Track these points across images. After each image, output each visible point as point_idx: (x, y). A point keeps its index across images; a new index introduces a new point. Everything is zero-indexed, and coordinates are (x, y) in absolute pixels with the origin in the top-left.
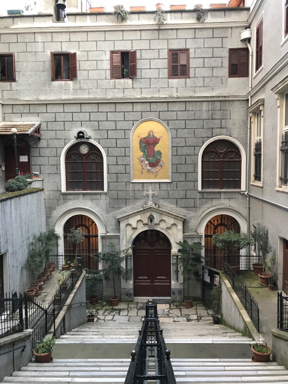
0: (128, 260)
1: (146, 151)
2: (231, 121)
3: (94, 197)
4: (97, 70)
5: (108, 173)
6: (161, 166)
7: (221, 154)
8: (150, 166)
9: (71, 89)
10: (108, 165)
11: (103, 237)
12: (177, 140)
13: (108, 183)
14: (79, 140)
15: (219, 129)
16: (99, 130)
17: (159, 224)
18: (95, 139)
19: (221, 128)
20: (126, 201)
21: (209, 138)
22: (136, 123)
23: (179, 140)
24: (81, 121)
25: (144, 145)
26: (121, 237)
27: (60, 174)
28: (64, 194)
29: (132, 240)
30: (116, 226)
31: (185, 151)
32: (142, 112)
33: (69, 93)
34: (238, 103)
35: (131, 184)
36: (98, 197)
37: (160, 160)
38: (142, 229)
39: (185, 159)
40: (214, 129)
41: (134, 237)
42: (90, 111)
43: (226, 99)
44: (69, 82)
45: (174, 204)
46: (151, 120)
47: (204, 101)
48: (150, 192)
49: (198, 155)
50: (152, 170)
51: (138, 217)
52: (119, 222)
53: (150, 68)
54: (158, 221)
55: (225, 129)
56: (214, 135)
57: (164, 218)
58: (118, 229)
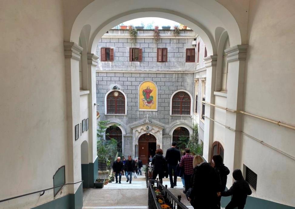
0: (136, 147)
1: (146, 96)
2: (186, 83)
3: (121, 117)
4: (123, 57)
5: (127, 106)
6: (153, 103)
7: (181, 98)
8: (148, 103)
9: (110, 66)
10: (127, 102)
11: (124, 137)
12: (160, 91)
13: (127, 110)
14: (114, 90)
15: (180, 87)
16: (123, 85)
17: (151, 131)
18: (122, 90)
19: (181, 86)
20: (136, 119)
21: (176, 90)
22: (141, 83)
23: (162, 91)
24: (115, 81)
25: (145, 93)
26: (133, 137)
27: (104, 106)
28: (106, 116)
29: (138, 138)
30: (131, 131)
31: (164, 96)
32: (144, 77)
33: (109, 68)
34: (190, 74)
35: (138, 111)
36: (122, 117)
37: (152, 100)
38: (143, 133)
39: (164, 100)
40: (178, 86)
41: (139, 136)
42: (119, 76)
43: (184, 72)
44: (109, 62)
45: (158, 121)
46: (148, 81)
47: (173, 73)
48: (147, 116)
49: (170, 98)
51: (142, 127)
52: (132, 129)
53: (149, 57)
54: (151, 129)
55: (183, 87)
56: (178, 89)
57: (154, 128)
58: (132, 133)
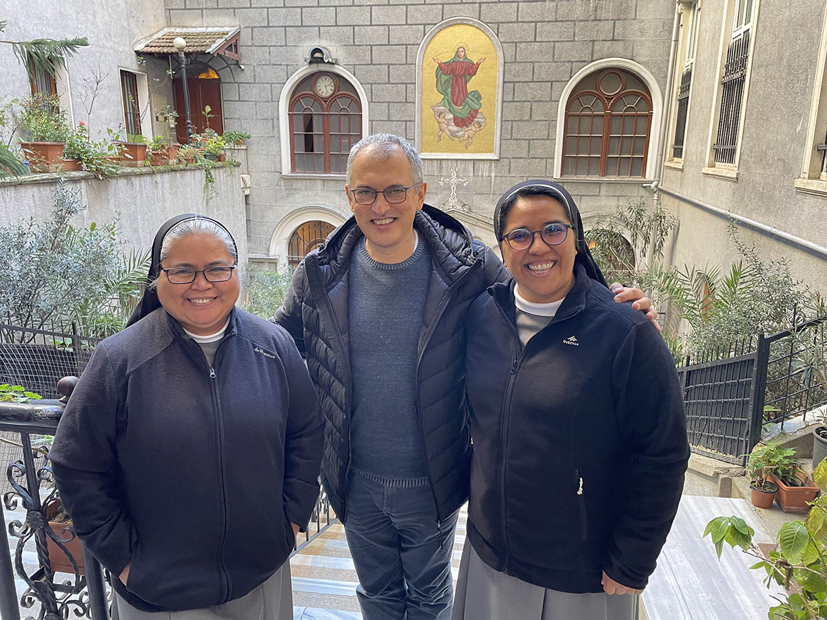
1: (449, 90)
2: (636, 26)
6: (479, 124)
7: (609, 99)
8: (457, 125)
10: (371, 121)
12: (514, 67)
14: (315, 68)
15: (608, 44)
16: (354, 45)
18: (346, 65)
19: (613, 40)
21: (584, 62)
22: (430, 31)
23: (519, 67)
24: (319, 27)
27: (279, 137)
28: (286, 179)
31: (531, 92)
32: (443, 4)
37: (477, 111)
39: (531, 108)
40: (596, 43)
42: (337, 4)
46: (462, 23)
48: (454, 180)
49: (559, 101)
50: (460, 133)
55: (621, 44)
56: (596, 56)
